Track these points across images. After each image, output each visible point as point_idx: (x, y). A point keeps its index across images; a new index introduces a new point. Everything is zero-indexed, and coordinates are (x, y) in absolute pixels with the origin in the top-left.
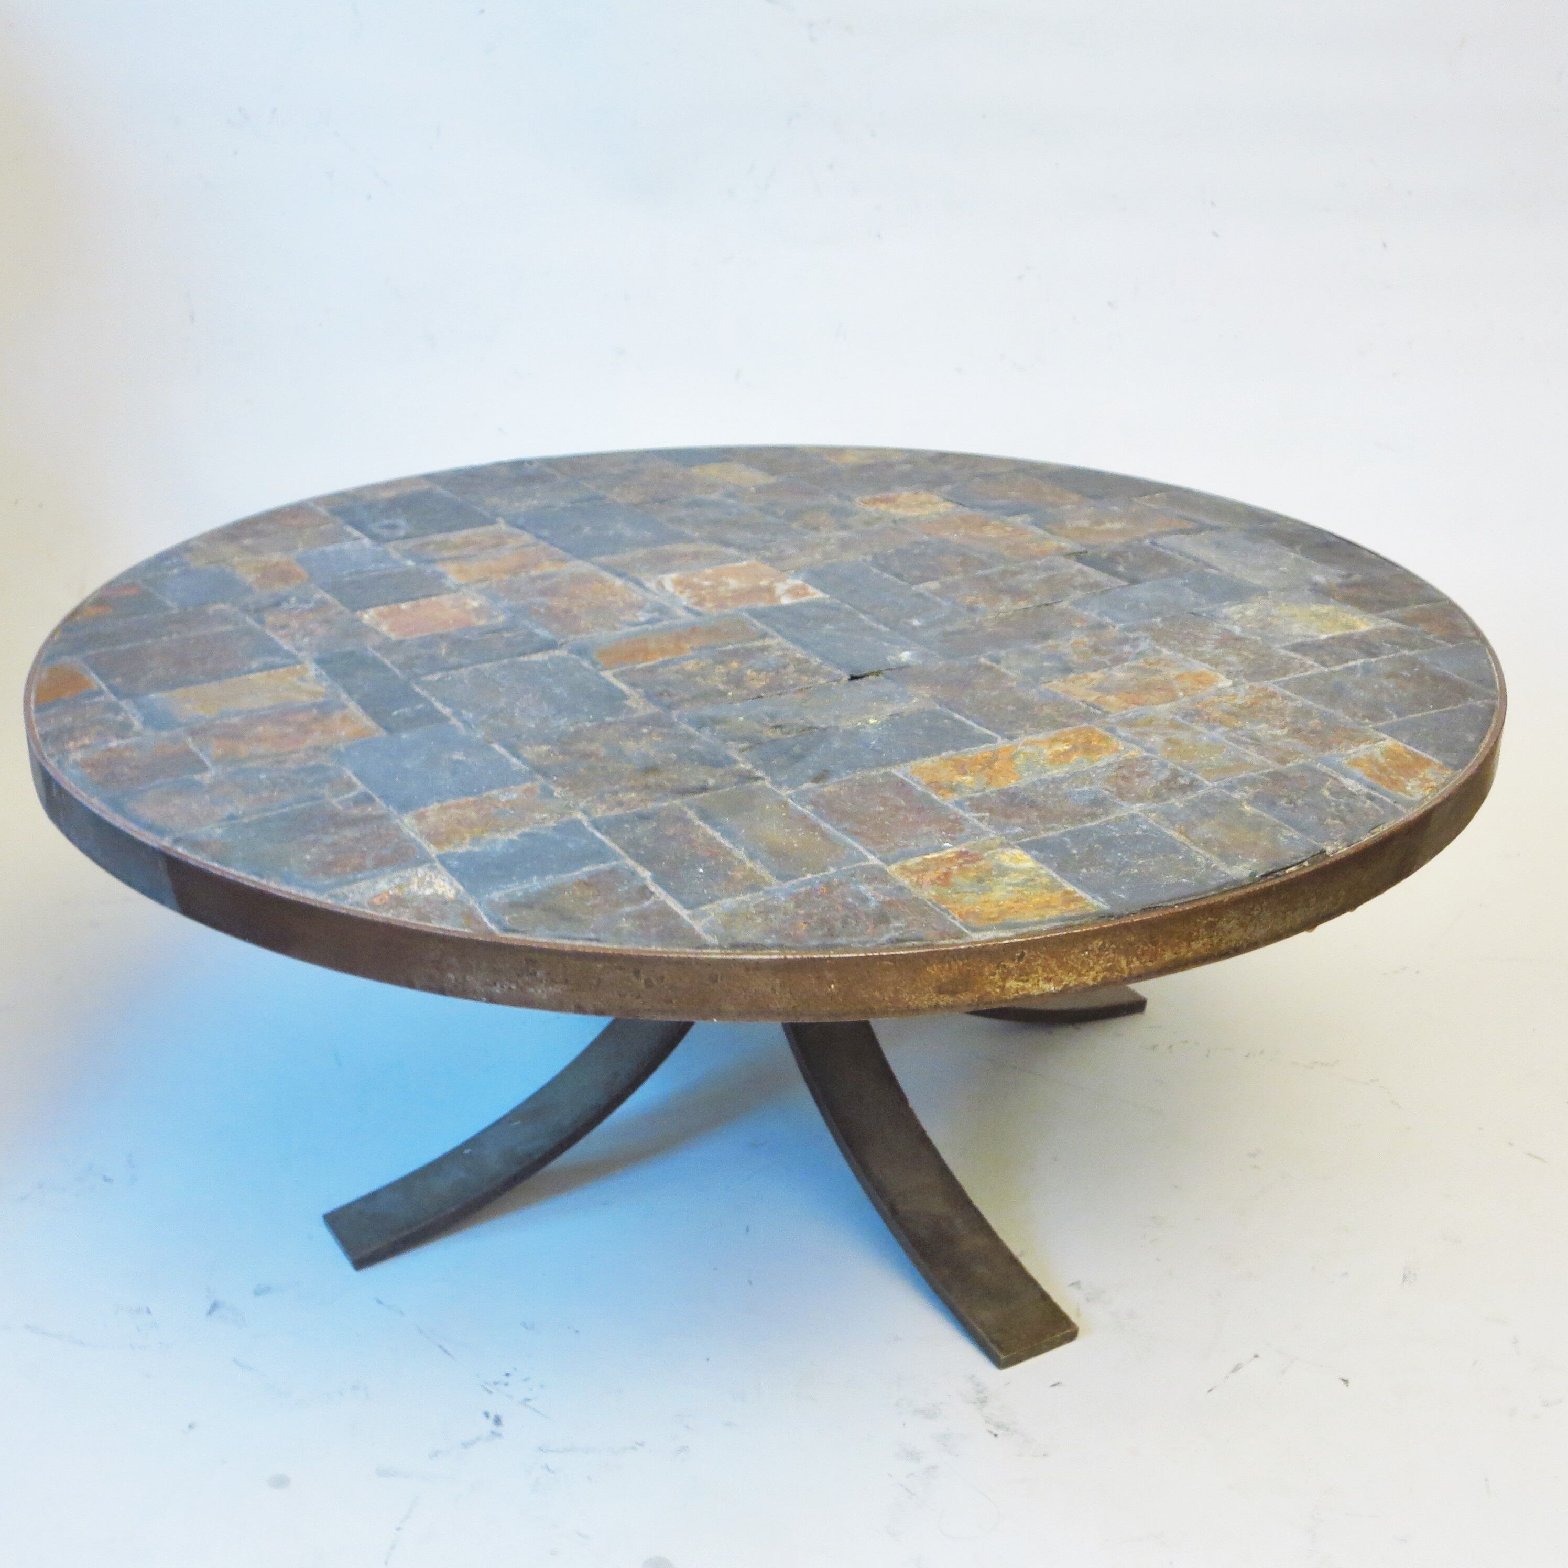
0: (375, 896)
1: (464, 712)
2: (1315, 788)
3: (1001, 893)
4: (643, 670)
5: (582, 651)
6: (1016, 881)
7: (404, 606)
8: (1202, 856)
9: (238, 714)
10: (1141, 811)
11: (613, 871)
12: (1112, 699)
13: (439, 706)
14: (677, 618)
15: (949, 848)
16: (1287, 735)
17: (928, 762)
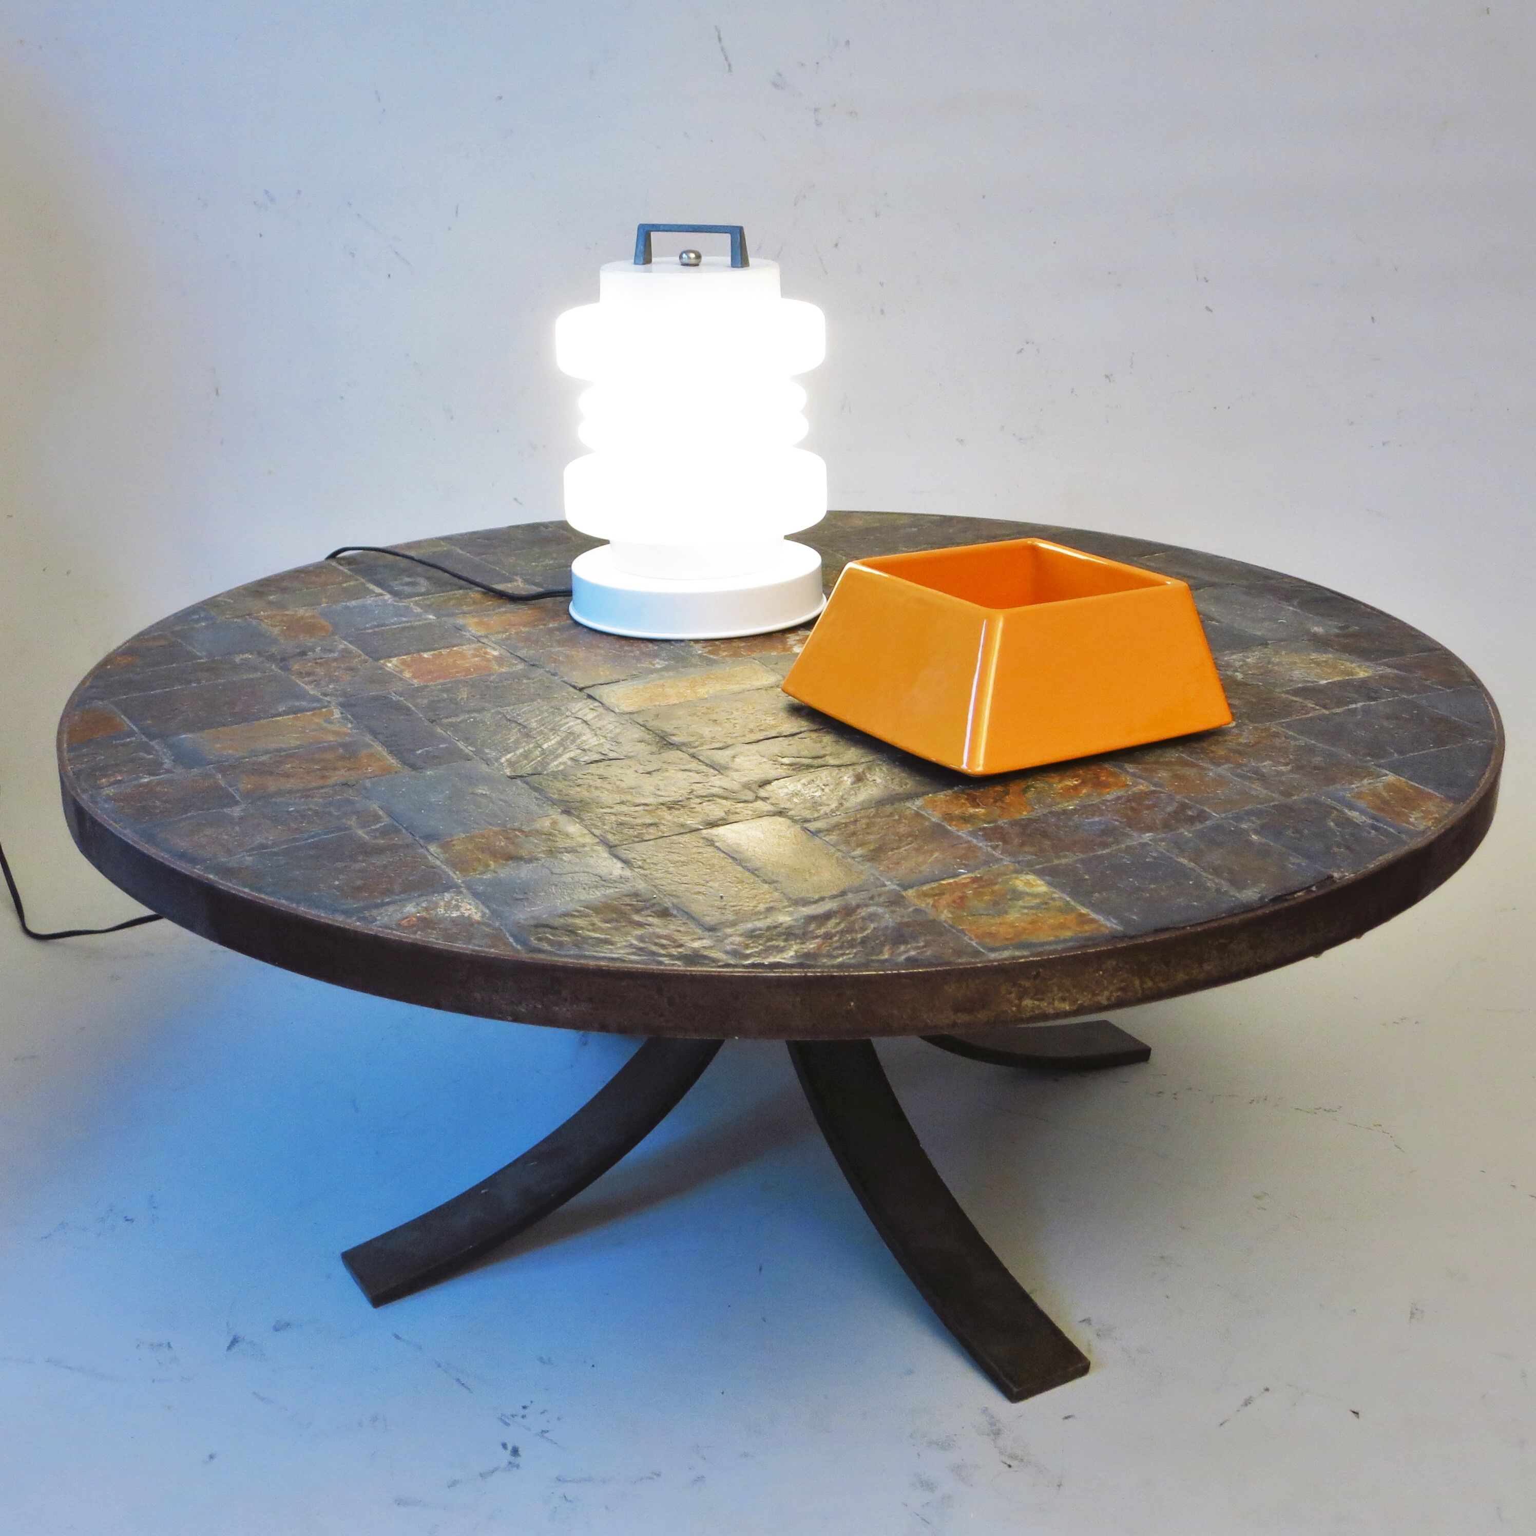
0: (404, 919)
2: (1320, 820)
3: (1015, 916)
6: (1030, 905)
7: (426, 655)
8: (1211, 882)
9: (267, 752)
10: (1150, 840)
13: (461, 745)
14: (693, 666)
15: (964, 874)
16: (1291, 771)
17: (941, 796)
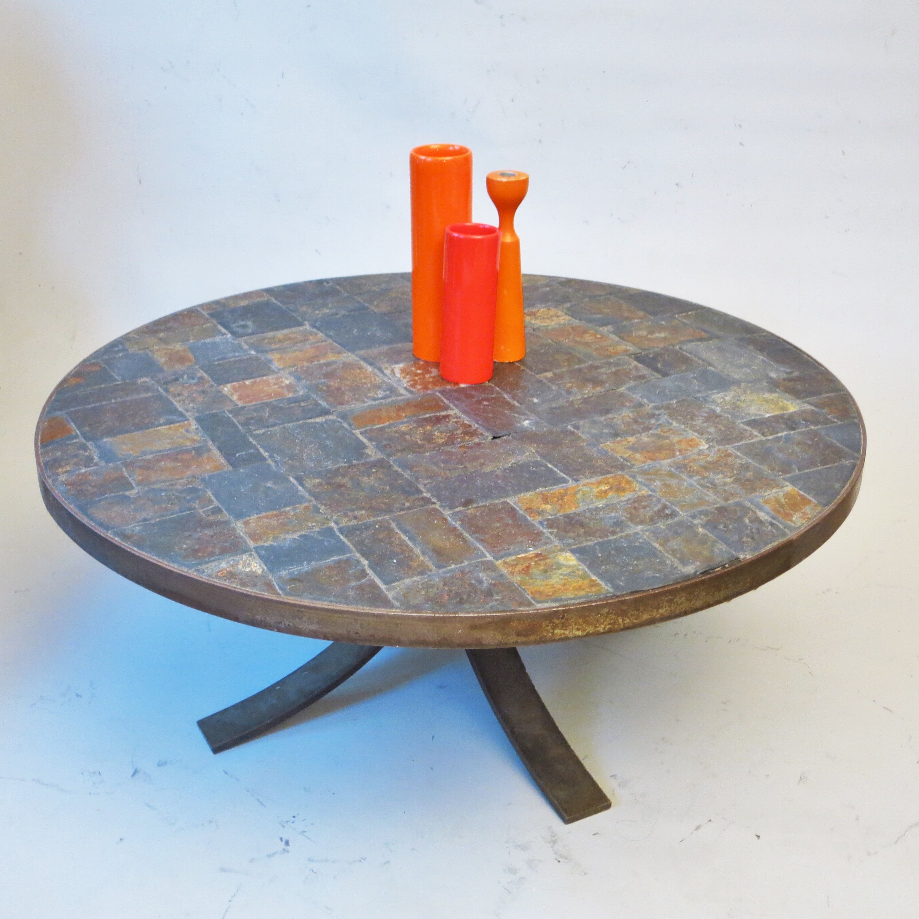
0: (219, 572)
1: (275, 455)
2: (741, 518)
4: (377, 429)
5: (344, 417)
6: (565, 573)
7: (247, 382)
8: (670, 560)
9: (152, 453)
10: (640, 531)
11: (347, 561)
12: (638, 456)
13: (261, 450)
14: (401, 395)
15: (532, 551)
16: (733, 482)
17: (528, 495)
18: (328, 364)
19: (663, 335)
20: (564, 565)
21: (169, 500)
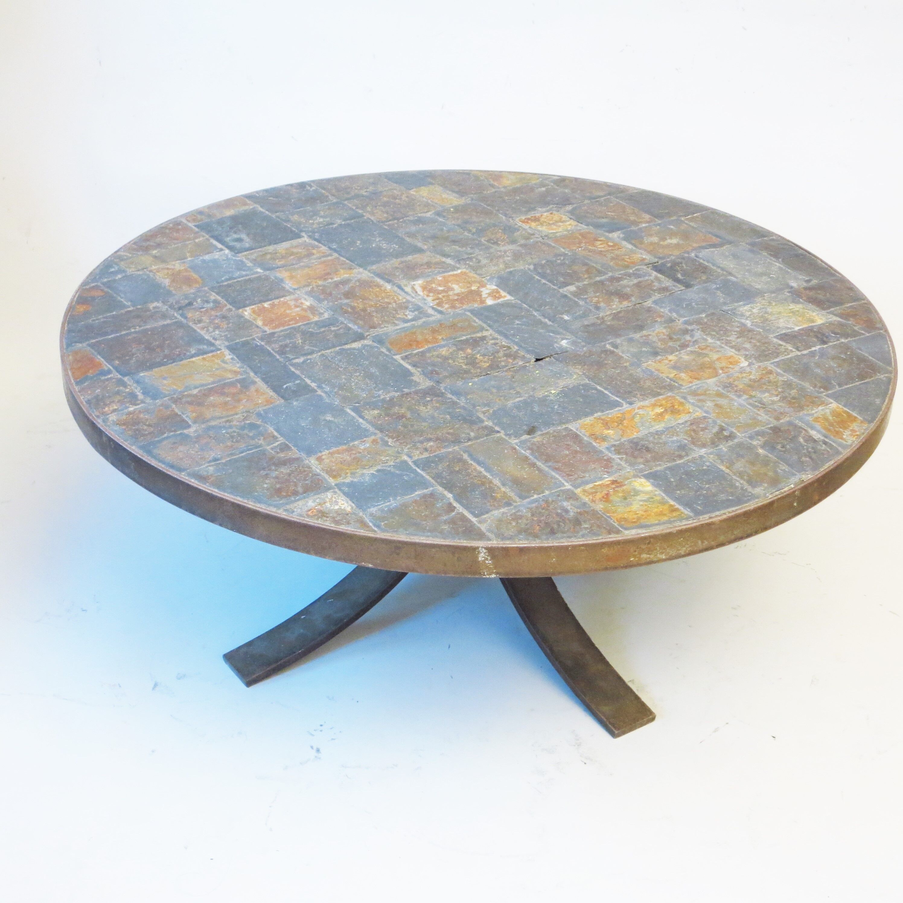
0: (309, 511)
1: (324, 386)
2: (795, 437)
3: (636, 506)
4: (417, 354)
5: (380, 341)
6: (644, 499)
7: (266, 305)
8: (739, 482)
9: (196, 388)
10: (705, 453)
11: (432, 495)
12: (683, 375)
13: (308, 381)
14: (429, 316)
15: (607, 478)
16: (780, 401)
17: (588, 420)
18: (344, 282)
19: (674, 241)
20: (641, 491)
21: (232, 437)
